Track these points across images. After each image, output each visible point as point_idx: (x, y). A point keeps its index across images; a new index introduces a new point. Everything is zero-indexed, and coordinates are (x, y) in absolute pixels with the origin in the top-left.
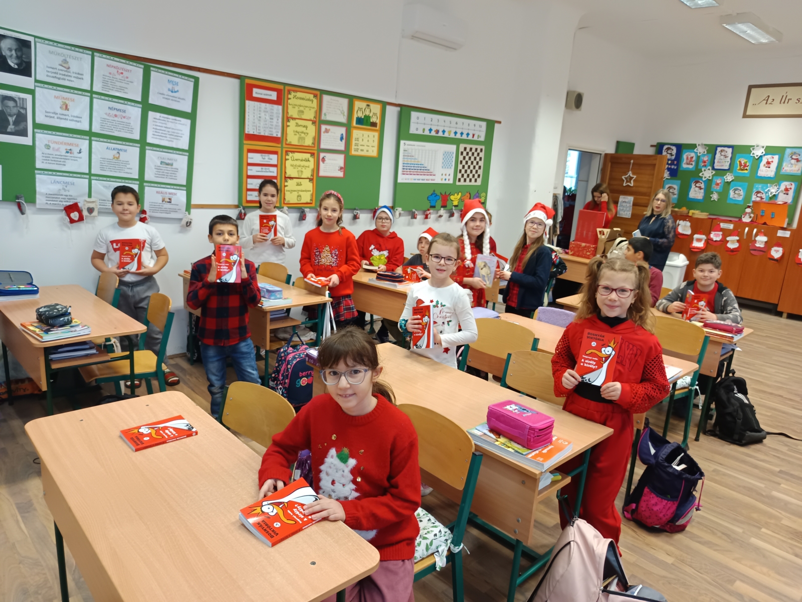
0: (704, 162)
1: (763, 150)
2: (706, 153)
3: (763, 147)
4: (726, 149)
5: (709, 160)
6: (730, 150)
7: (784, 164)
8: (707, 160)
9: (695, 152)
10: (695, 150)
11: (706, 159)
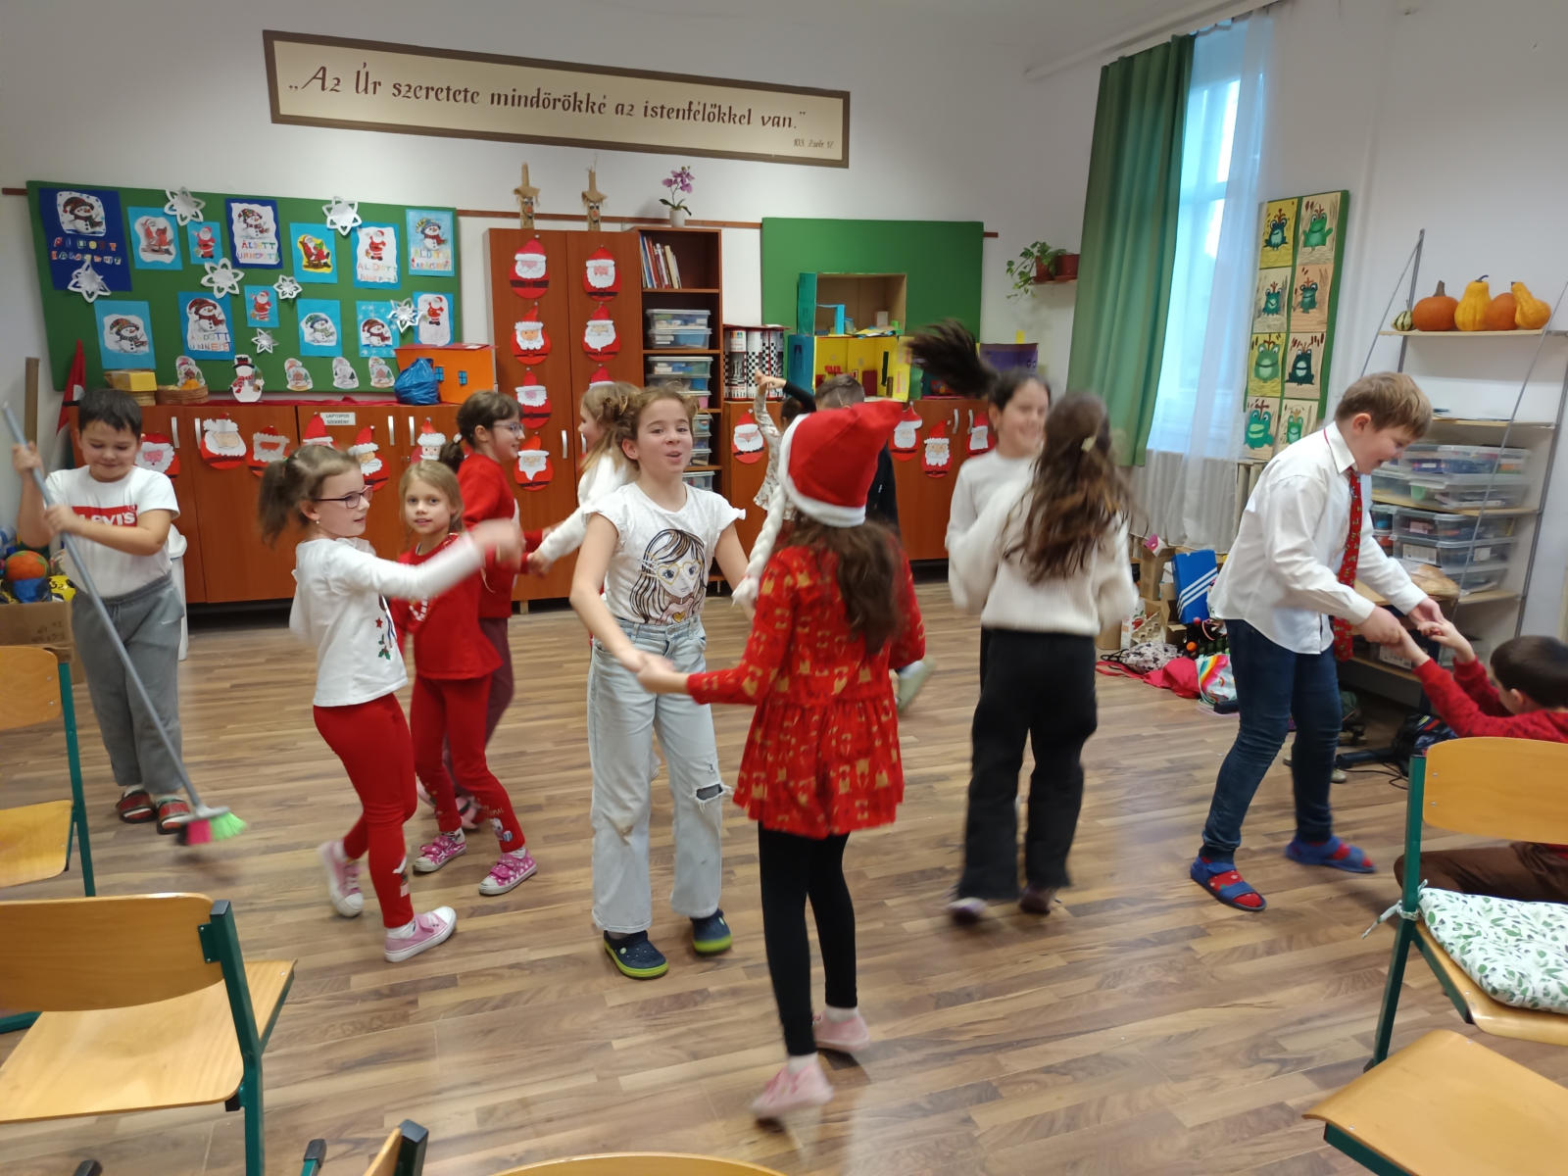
0: (205, 245)
1: (352, 214)
2: (201, 218)
3: (352, 205)
4: (255, 207)
5: (218, 239)
6: (267, 212)
7: (413, 250)
8: (212, 240)
9: (165, 215)
10: (166, 209)
11: (206, 236)
